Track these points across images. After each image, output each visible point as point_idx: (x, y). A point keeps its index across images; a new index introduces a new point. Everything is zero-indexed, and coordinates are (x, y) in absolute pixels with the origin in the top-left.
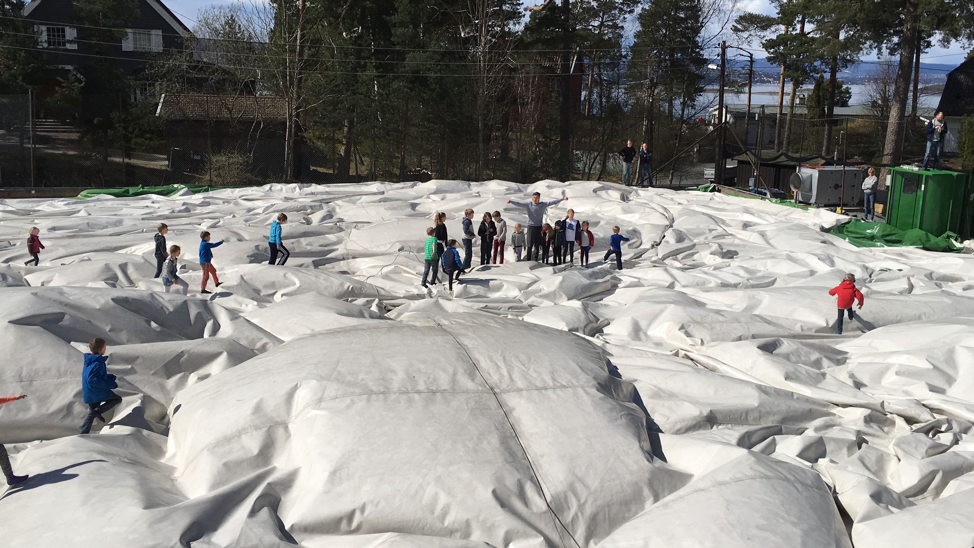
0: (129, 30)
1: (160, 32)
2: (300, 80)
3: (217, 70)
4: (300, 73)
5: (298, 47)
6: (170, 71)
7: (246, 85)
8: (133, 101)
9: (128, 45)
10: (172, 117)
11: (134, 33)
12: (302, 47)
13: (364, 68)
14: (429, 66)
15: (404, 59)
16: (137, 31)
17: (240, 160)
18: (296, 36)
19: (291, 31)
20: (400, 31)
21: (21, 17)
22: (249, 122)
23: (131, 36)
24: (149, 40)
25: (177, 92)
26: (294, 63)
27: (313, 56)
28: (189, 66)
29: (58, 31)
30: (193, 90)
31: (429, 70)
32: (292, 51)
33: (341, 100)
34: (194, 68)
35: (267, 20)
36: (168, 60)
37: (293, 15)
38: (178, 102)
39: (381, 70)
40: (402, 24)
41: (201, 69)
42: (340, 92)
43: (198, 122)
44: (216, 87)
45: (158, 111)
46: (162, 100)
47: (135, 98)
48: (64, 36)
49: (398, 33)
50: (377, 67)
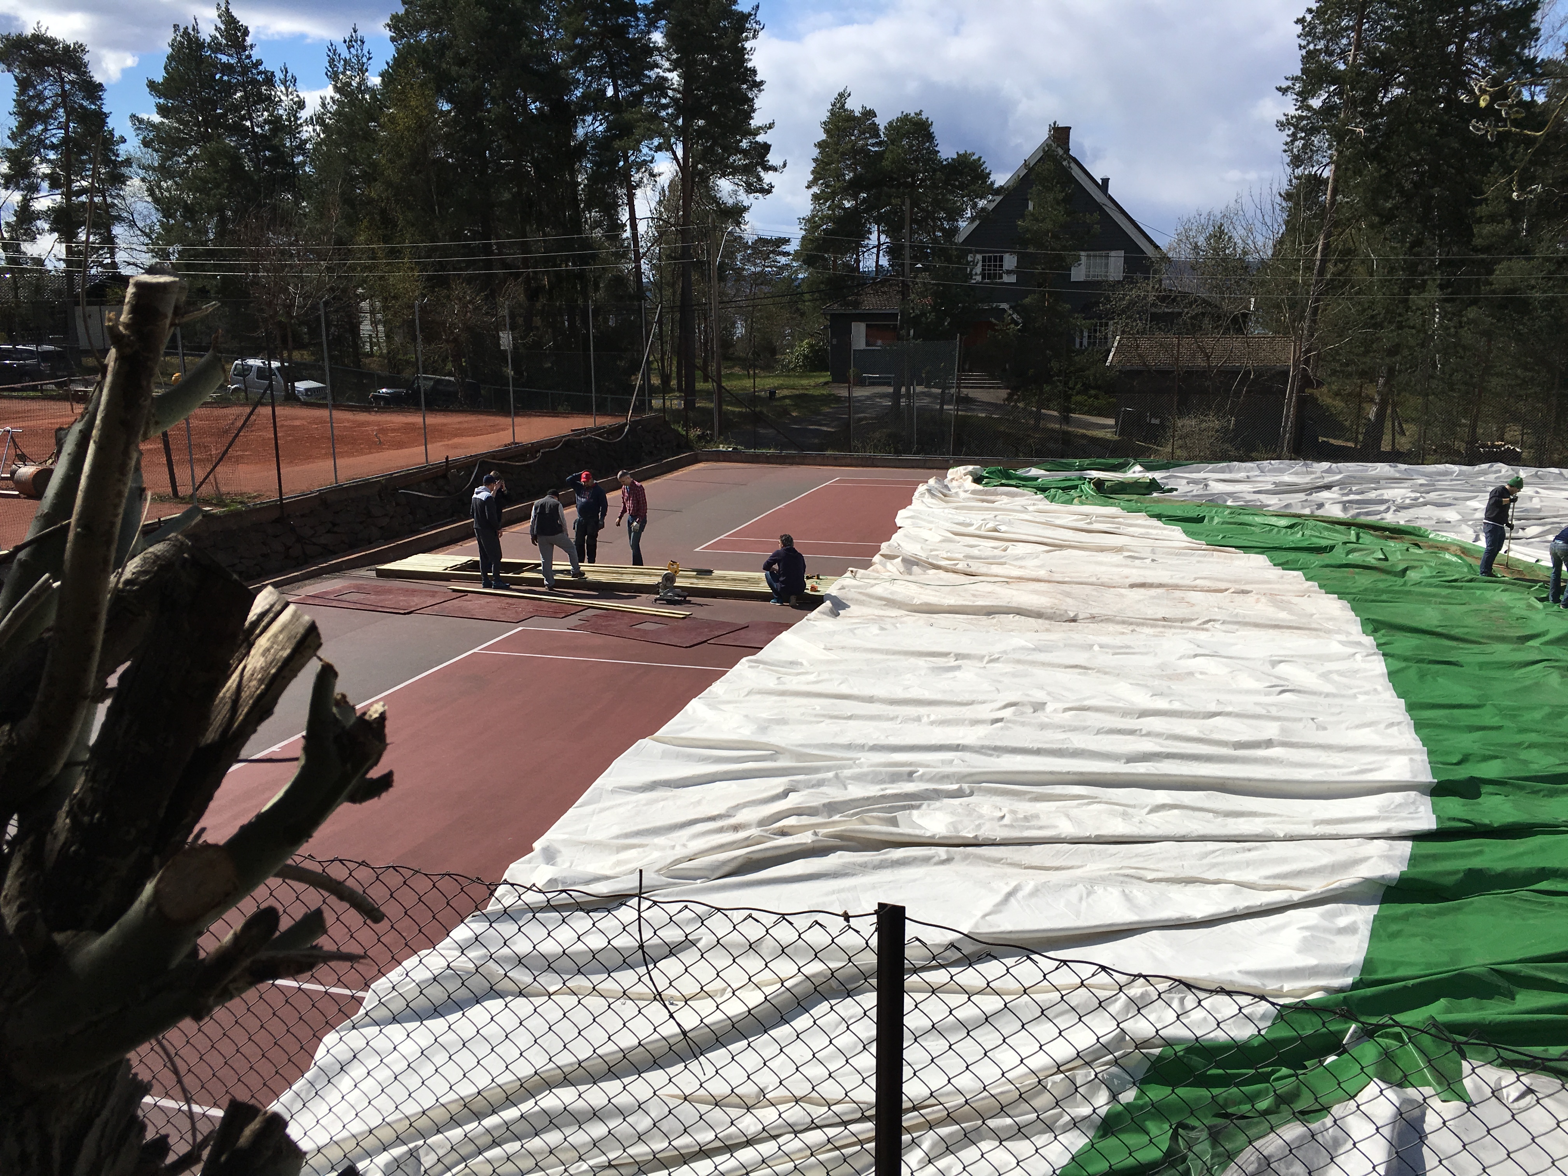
0: (1082, 253)
1: (1122, 253)
2: (1316, 309)
3: (1196, 301)
4: (1317, 300)
5: (1318, 263)
6: (1132, 303)
7: (1235, 320)
8: (1078, 346)
9: (1078, 274)
10: (1128, 366)
11: (1088, 256)
12: (1323, 261)
13: (1422, 287)
14: (1533, 282)
15: (1491, 272)
16: (1092, 253)
17: (1217, 424)
18: (1317, 247)
19: (1310, 239)
20: (1487, 229)
21: (956, 244)
22: (1234, 372)
23: (1083, 259)
24: (1107, 265)
25: (1138, 333)
26: (1309, 286)
27: (1340, 274)
28: (1158, 297)
29: (995, 261)
30: (1160, 329)
31: (1533, 287)
32: (1308, 268)
33: (1378, 338)
34: (1163, 299)
35: (1276, 226)
36: (1132, 289)
37: (1315, 216)
38: (1138, 346)
39: (1450, 290)
40: (1493, 218)
41: (1174, 300)
42: (1378, 326)
43: (1164, 373)
44: (1192, 324)
45: (1110, 358)
46: (1116, 344)
47: (1081, 344)
48: (1001, 266)
49: (1485, 232)
50: (1442, 287)
